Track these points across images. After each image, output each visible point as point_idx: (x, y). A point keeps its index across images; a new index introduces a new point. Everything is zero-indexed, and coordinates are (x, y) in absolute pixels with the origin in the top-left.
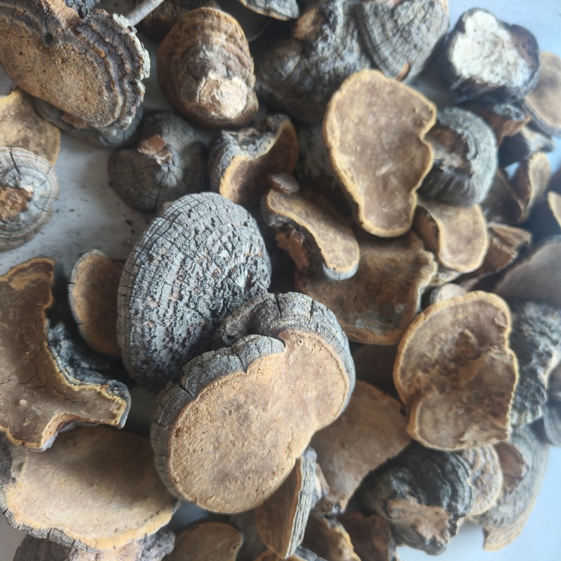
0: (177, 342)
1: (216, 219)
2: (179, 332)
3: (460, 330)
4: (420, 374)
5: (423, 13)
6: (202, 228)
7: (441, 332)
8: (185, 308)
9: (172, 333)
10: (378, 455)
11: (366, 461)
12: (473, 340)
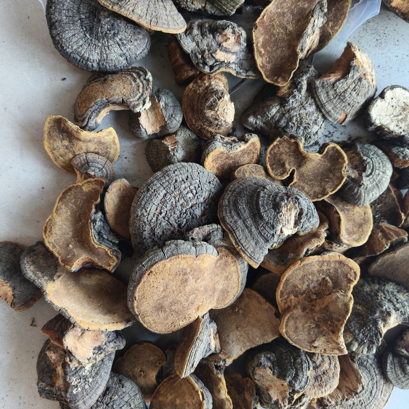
0: (156, 237)
1: (189, 176)
2: (158, 231)
3: (323, 276)
4: (292, 297)
5: (354, 85)
6: (179, 180)
7: (310, 275)
8: (163, 219)
9: (154, 231)
10: (258, 339)
11: (249, 341)
12: (330, 284)
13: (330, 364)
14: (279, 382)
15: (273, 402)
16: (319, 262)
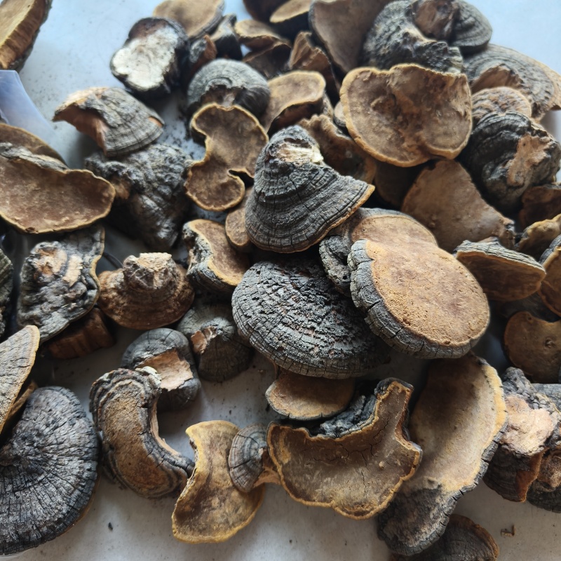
0: (348, 333)
1: (253, 296)
2: (340, 331)
3: (371, 110)
4: (405, 145)
6: (260, 308)
7: (371, 125)
8: (321, 325)
9: (340, 337)
10: (468, 190)
11: (472, 201)
12: (380, 99)
13: (482, 100)
14: (522, 151)
15: (549, 156)
16: (353, 116)
